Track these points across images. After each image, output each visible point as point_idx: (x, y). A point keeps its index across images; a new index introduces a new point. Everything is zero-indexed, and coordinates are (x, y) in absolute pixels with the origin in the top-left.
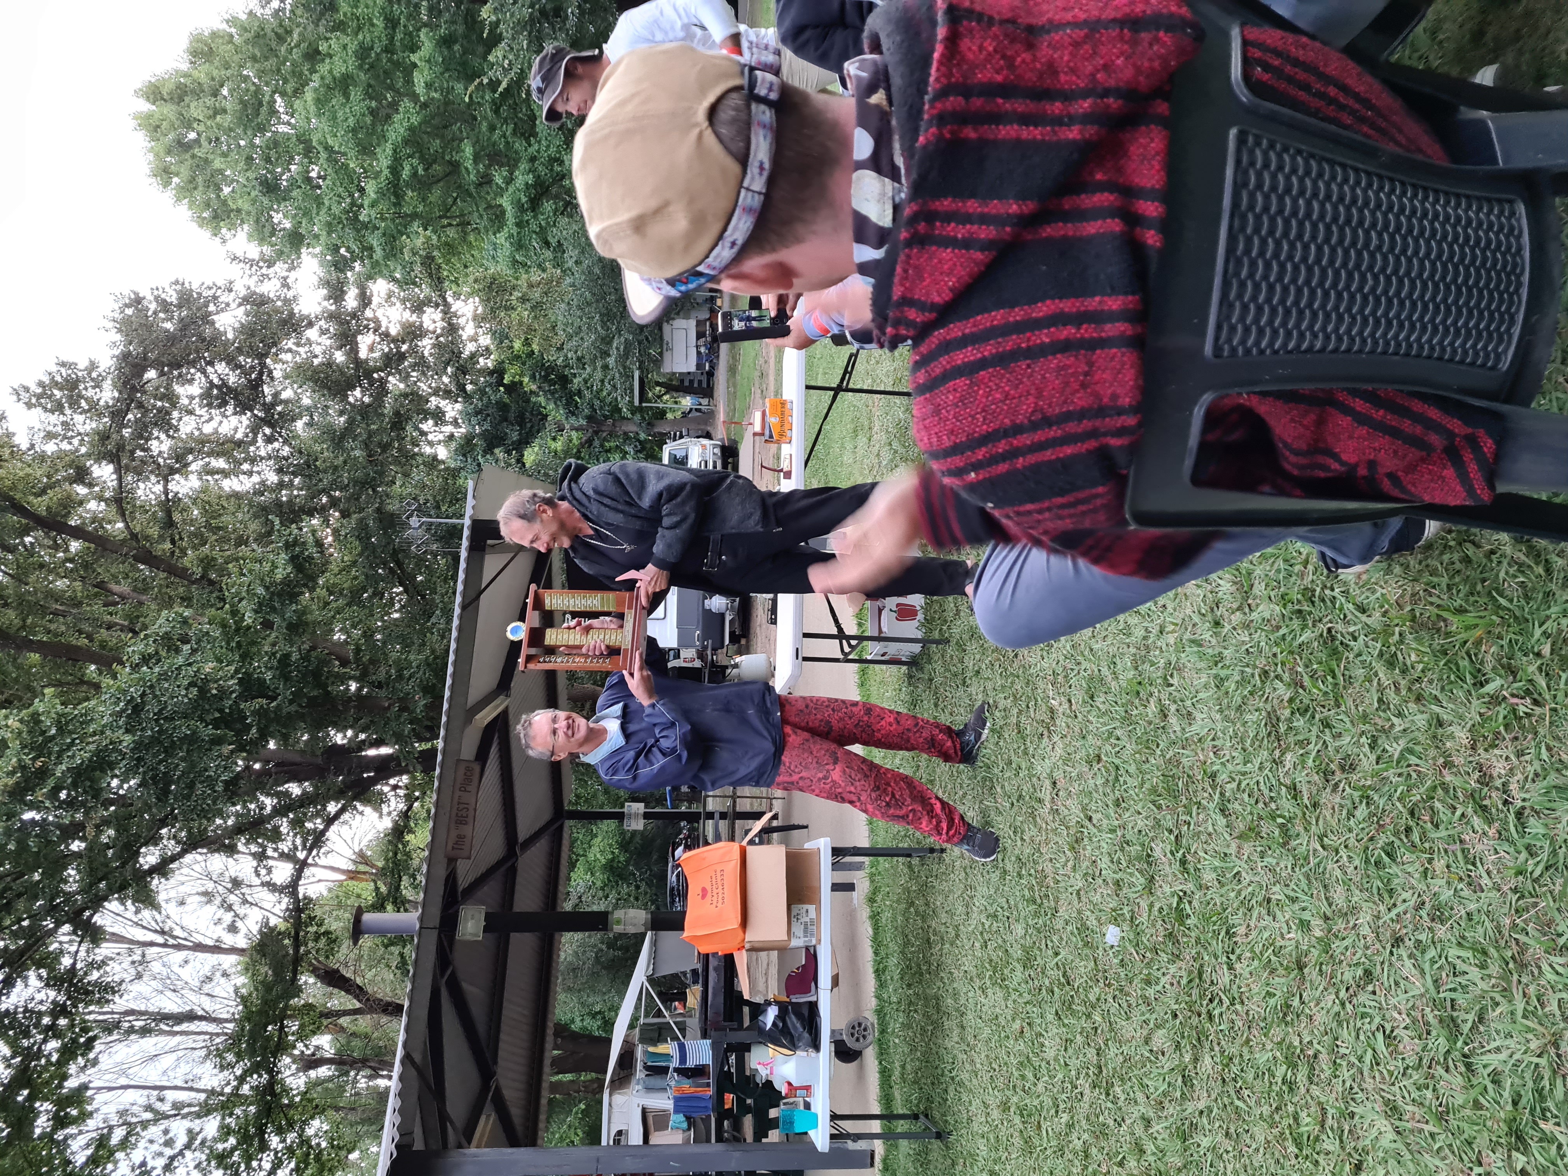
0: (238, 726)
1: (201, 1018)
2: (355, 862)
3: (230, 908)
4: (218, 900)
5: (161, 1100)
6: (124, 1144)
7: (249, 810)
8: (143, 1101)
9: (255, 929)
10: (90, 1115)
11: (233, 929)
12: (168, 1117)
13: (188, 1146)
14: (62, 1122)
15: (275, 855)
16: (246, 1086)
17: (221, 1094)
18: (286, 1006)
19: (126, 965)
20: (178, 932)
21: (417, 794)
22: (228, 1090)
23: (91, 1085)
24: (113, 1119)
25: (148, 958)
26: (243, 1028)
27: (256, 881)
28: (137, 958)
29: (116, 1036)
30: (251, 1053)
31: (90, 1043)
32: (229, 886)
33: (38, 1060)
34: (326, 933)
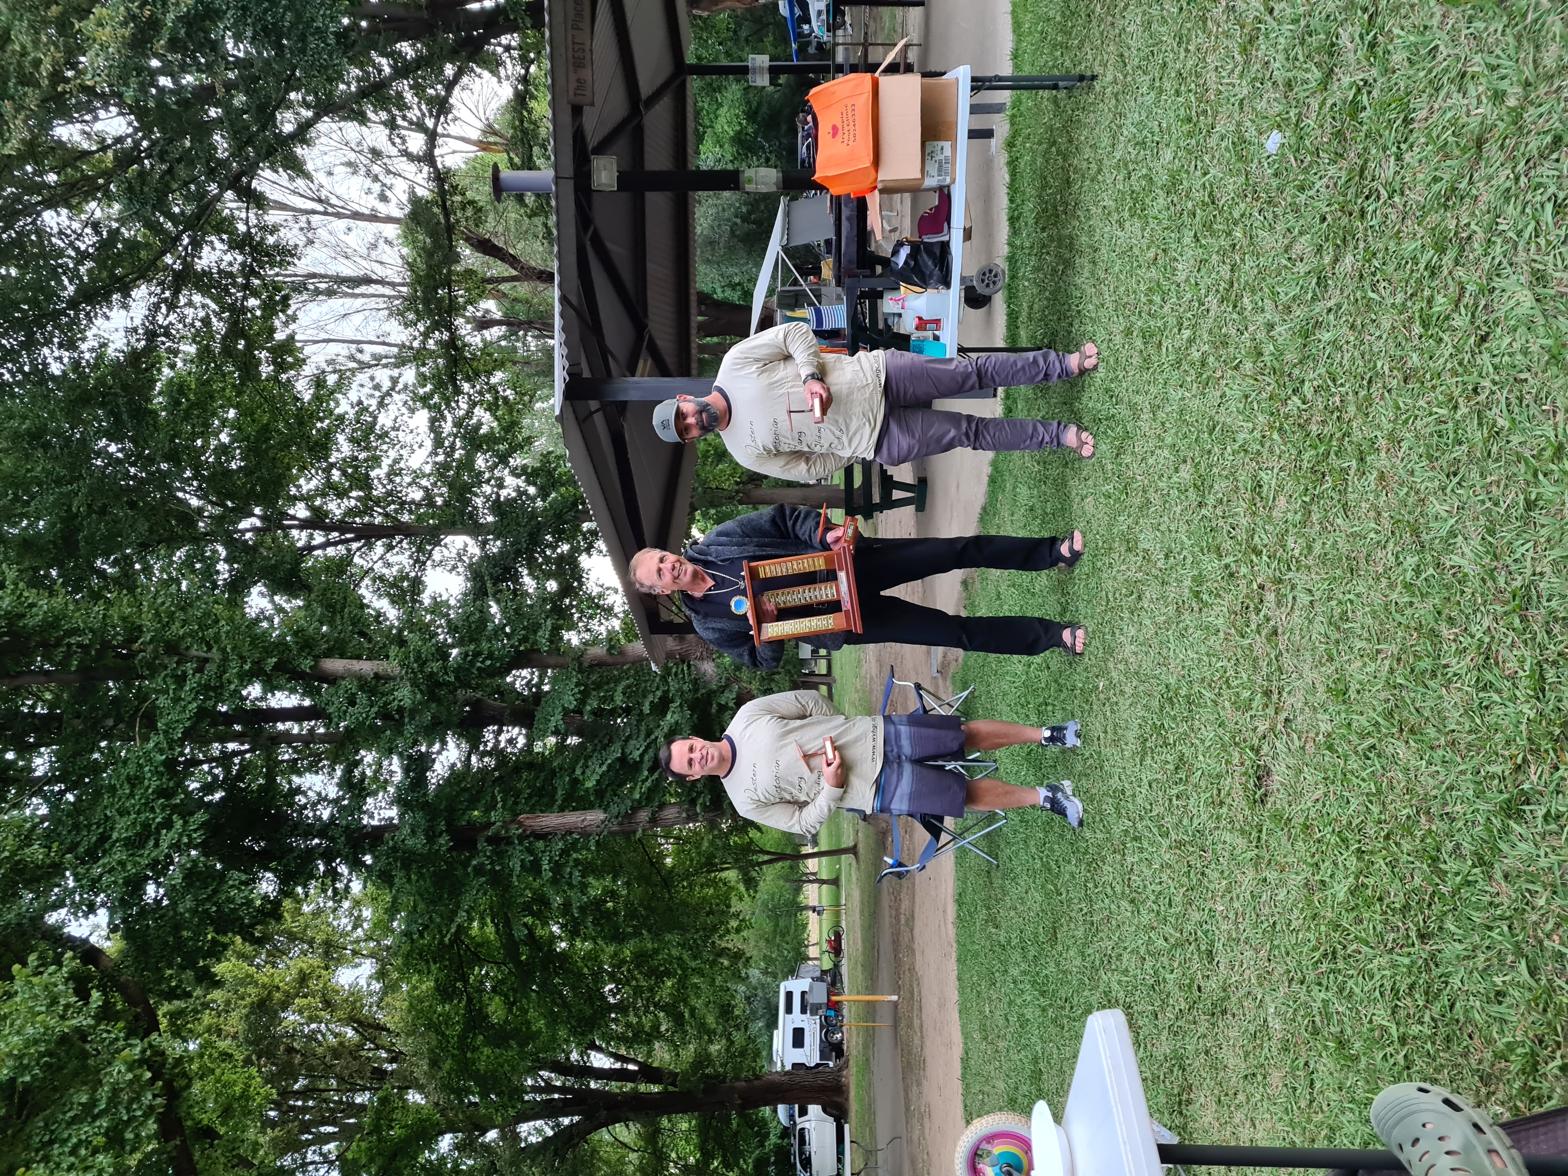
1: (376, 282)
2: (484, 132)
3: (376, 179)
4: (363, 170)
5: (360, 351)
6: (341, 386)
7: (368, 73)
8: (345, 352)
9: (404, 198)
10: (304, 360)
11: (383, 198)
12: (370, 366)
13: (393, 389)
14: (281, 367)
15: (406, 124)
16: (431, 342)
17: (411, 348)
18: (450, 272)
19: (296, 231)
20: (334, 201)
21: (532, 55)
22: (416, 344)
23: (297, 338)
24: (324, 366)
25: (313, 225)
26: (416, 291)
27: (394, 151)
28: (303, 225)
29: (305, 296)
30: (429, 312)
31: (285, 301)
32: (370, 156)
33: (244, 314)
34: (471, 203)
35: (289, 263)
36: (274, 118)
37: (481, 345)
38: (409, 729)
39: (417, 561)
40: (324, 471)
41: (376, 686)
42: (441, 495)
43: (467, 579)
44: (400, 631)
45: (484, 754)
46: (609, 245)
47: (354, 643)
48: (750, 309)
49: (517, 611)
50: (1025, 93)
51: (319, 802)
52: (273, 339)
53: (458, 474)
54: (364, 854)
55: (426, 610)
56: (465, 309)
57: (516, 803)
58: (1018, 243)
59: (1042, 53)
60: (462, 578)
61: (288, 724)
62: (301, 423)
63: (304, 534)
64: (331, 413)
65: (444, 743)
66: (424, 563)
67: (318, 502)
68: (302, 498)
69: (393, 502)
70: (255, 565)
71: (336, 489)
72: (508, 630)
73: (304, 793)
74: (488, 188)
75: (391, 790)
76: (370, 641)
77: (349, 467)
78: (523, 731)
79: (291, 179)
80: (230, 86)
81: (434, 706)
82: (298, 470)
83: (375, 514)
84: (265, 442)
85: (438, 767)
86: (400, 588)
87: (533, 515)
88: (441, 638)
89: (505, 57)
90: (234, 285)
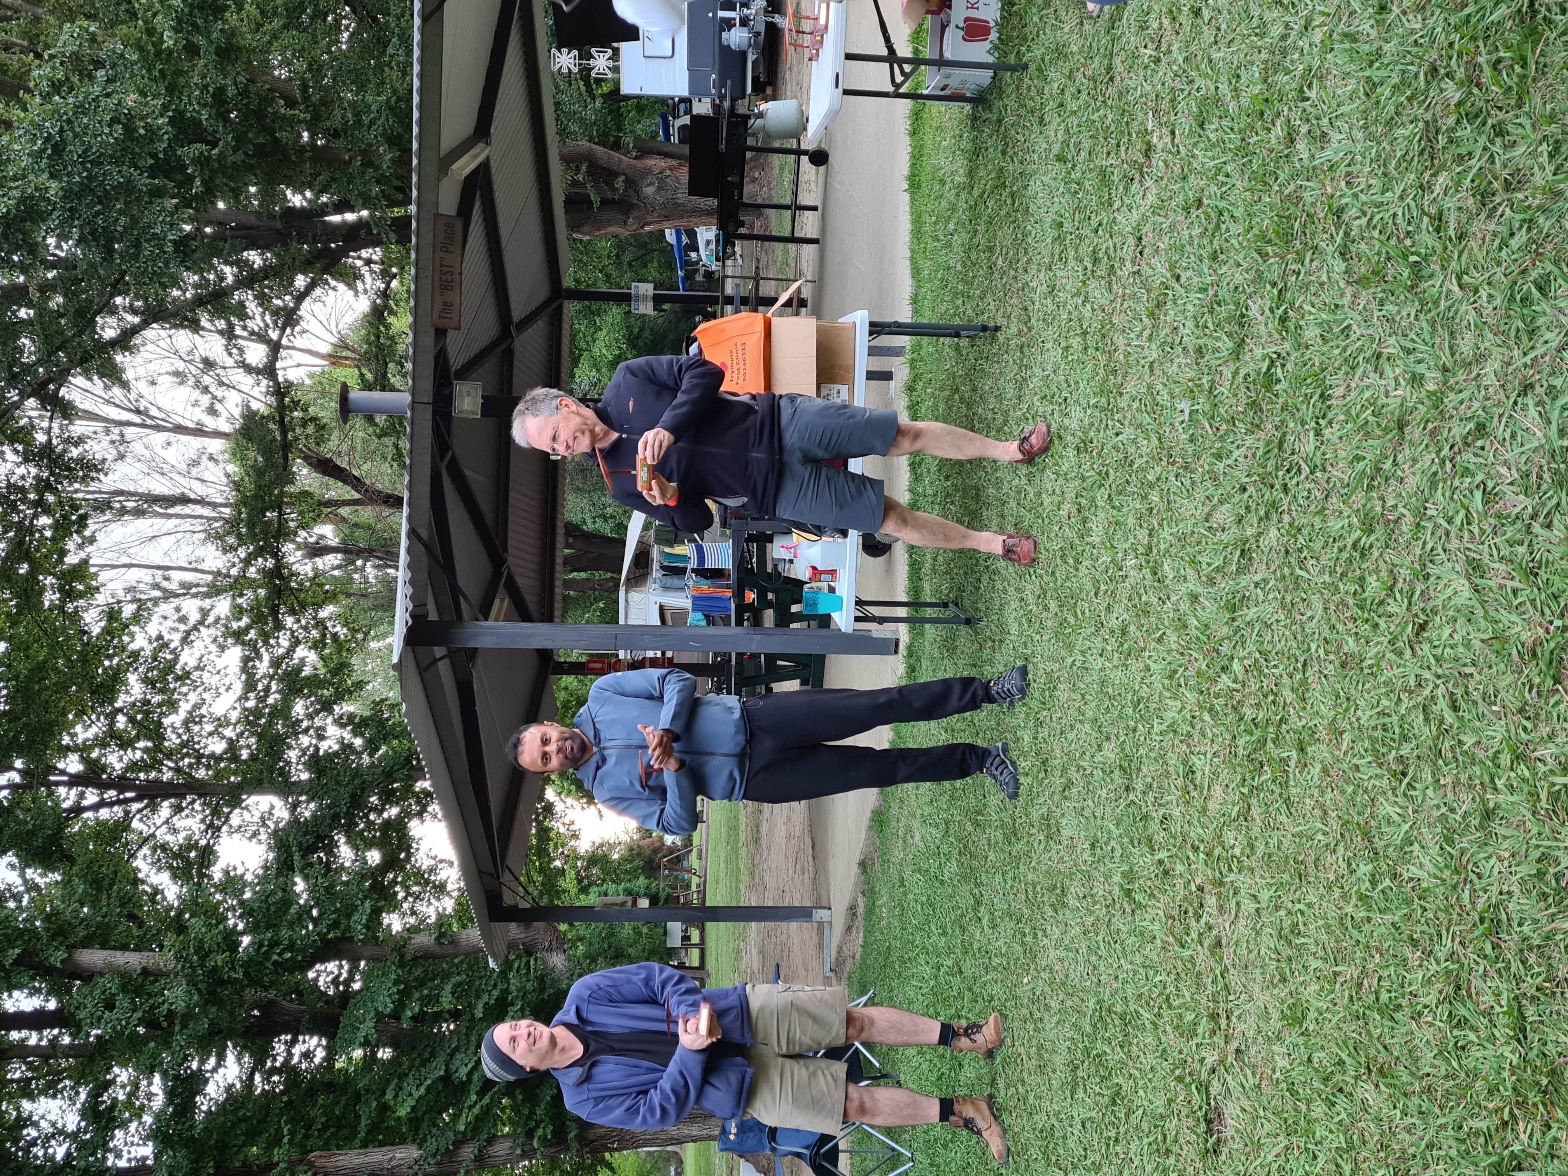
0: (179, 177)
1: (195, 502)
2: (336, 346)
3: (206, 390)
4: (191, 381)
5: (167, 579)
6: (137, 618)
7: (208, 281)
8: (148, 579)
9: (237, 412)
10: (97, 589)
11: (212, 411)
12: (177, 596)
13: (201, 622)
14: (69, 594)
15: (245, 334)
16: (252, 569)
17: (229, 576)
18: (282, 492)
19: (105, 444)
20: (154, 412)
21: (394, 270)
22: (234, 572)
23: (91, 562)
24: (121, 595)
25: (128, 438)
26: (240, 513)
27: (230, 362)
28: (115, 437)
29: (108, 516)
30: (253, 537)
31: (82, 521)
32: (201, 366)
33: (32, 534)
34: (314, 419)
35: (93, 479)
36: (93, 322)
37: (311, 575)
38: (179, 1039)
39: (210, 826)
40: (107, 716)
41: (142, 985)
42: (248, 747)
43: (270, 848)
44: (180, 913)
45: (274, 1071)
46: (467, 472)
47: (120, 928)
48: (622, 543)
49: (329, 890)
50: (926, 339)
51: (53, 1136)
52: (64, 564)
53: (270, 723)
55: (215, 886)
56: (296, 534)
57: (306, 1137)
58: (920, 490)
59: (943, 300)
60: (264, 847)
61: (24, 1033)
62: (84, 659)
63: (74, 792)
64: (124, 649)
65: (221, 1057)
66: (219, 829)
67: (94, 755)
68: (75, 749)
69: (187, 755)
70: (6, 831)
71: (120, 738)
72: (315, 913)
73: (35, 1125)
74: (334, 405)
75: (148, 1119)
76: (141, 925)
77: (138, 712)
78: (324, 1042)
79: (107, 388)
80: (46, 288)
81: (214, 1009)
82: (76, 715)
83: (165, 769)
84: (38, 682)
85: (211, 1089)
86: (186, 860)
87: (358, 772)
88: (231, 922)
89: (365, 270)
90: (24, 500)
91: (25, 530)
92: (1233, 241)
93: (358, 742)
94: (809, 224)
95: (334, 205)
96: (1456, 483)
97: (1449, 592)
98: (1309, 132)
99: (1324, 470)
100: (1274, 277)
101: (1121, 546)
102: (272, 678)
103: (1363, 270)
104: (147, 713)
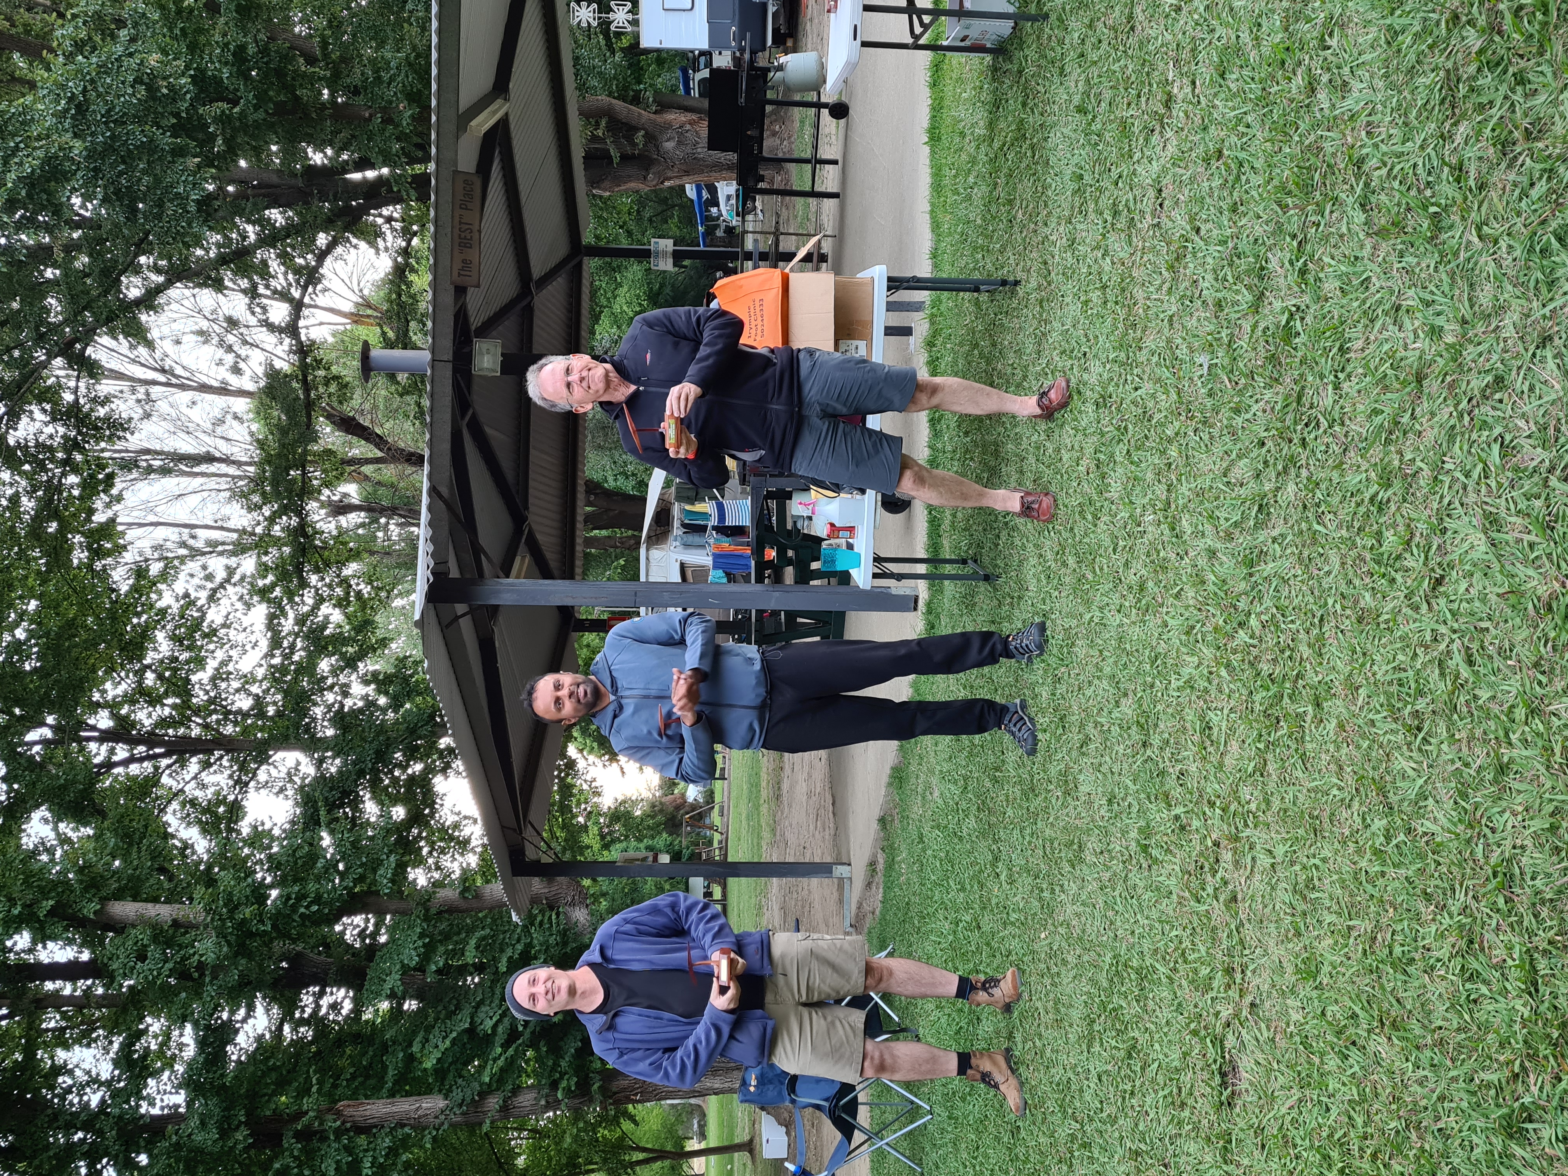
0: (200, 136)
1: (220, 460)
2: (357, 304)
3: (230, 349)
4: (215, 340)
5: (194, 537)
6: (164, 576)
7: (231, 240)
8: (175, 537)
9: (260, 371)
10: (124, 547)
11: (236, 370)
12: (204, 554)
13: (228, 580)
14: (97, 553)
15: (268, 293)
16: (277, 528)
17: (253, 534)
18: (305, 451)
19: (131, 403)
20: (179, 371)
21: (415, 228)
22: (259, 530)
23: (119, 520)
24: (148, 553)
25: (153, 397)
26: (264, 472)
27: (253, 321)
28: (141, 396)
29: (135, 474)
30: (277, 495)
31: (110, 480)
32: (225, 325)
33: (60, 493)
34: (336, 378)
35: (119, 438)
36: (118, 281)
37: (335, 533)
38: (210, 990)
39: (238, 781)
40: (136, 673)
41: (173, 936)
42: (275, 703)
43: (297, 804)
44: (209, 867)
45: (302, 1022)
46: (488, 430)
47: (152, 881)
48: (643, 501)
49: (355, 844)
50: (946, 294)
51: (87, 1084)
52: (92, 522)
53: (295, 680)
54: (138, 1153)
55: (244, 841)
56: (319, 492)
57: (335, 1086)
58: (939, 446)
59: (962, 255)
60: (291, 802)
61: (59, 984)
62: (113, 616)
63: (104, 748)
64: (152, 606)
65: (251, 1008)
66: (247, 784)
67: (123, 712)
68: (106, 705)
69: (215, 711)
70: (39, 786)
71: (149, 695)
72: (341, 867)
73: (70, 1073)
74: (357, 364)
75: (180, 1068)
76: (171, 878)
77: (167, 669)
78: (351, 994)
79: (132, 347)
80: (71, 248)
81: (243, 961)
82: (106, 672)
83: (193, 725)
84: (69, 639)
85: (241, 1039)
86: (215, 814)
87: (382, 729)
88: (259, 876)
89: (385, 228)
90: (52, 460)
91: (54, 488)
92: (1254, 193)
93: (382, 701)
94: (829, 178)
95: (355, 162)
96: (1474, 436)
97: (1466, 546)
98: (1330, 81)
99: (1343, 424)
100: (1294, 228)
101: (1140, 501)
102: (297, 635)
103: (1383, 221)
104: (175, 670)
